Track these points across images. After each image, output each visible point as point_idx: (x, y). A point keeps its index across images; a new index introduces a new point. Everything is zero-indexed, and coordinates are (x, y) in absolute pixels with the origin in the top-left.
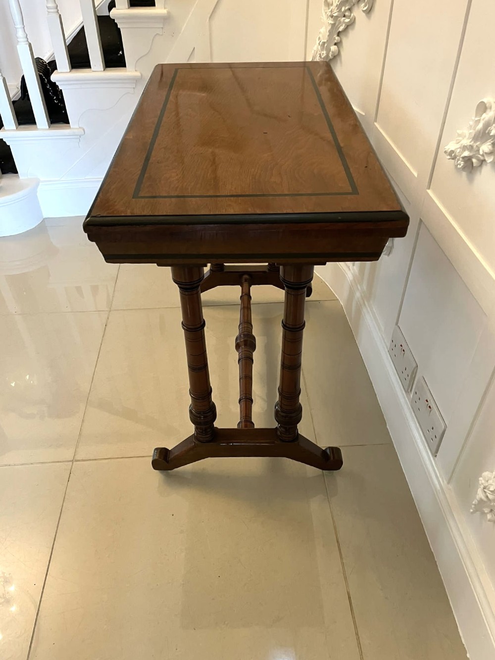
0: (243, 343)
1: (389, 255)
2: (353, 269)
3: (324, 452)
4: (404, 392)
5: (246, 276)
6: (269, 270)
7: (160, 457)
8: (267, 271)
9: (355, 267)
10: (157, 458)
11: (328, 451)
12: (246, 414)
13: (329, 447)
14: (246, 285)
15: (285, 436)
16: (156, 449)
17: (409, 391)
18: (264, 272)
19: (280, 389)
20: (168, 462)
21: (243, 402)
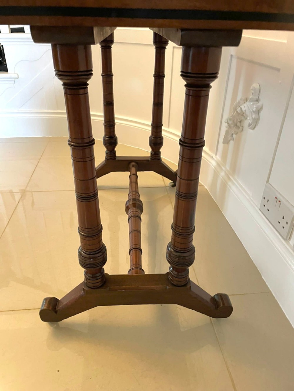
0: (132, 205)
1: (254, 129)
2: (216, 158)
3: (213, 299)
4: (283, 241)
5: (133, 163)
6: (151, 159)
7: (48, 307)
8: (150, 159)
9: (217, 156)
10: (45, 308)
11: (216, 298)
12: (136, 262)
13: (217, 294)
14: (133, 170)
15: (177, 279)
16: (46, 299)
17: (288, 238)
18: (148, 160)
19: (174, 227)
20: (56, 312)
21: (133, 252)
